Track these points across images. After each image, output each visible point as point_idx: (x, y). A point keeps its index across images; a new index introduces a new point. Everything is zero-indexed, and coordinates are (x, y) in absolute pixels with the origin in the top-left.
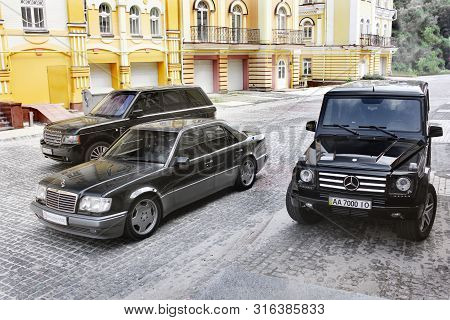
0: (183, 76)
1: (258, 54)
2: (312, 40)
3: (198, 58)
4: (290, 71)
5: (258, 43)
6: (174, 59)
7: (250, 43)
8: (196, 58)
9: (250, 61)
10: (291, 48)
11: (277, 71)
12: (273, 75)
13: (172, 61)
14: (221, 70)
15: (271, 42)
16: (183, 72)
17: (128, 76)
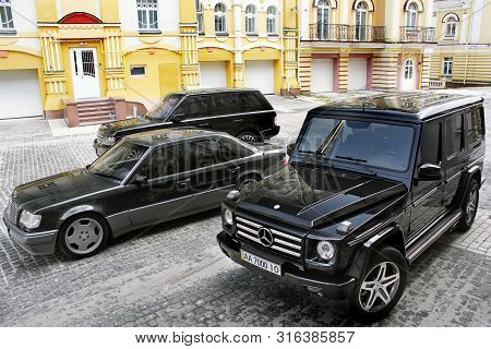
0: (299, 74)
1: (383, 53)
2: (455, 38)
3: (317, 56)
4: (418, 71)
5: (383, 42)
6: (290, 57)
7: (375, 41)
8: (314, 56)
9: (374, 60)
10: (420, 46)
11: (404, 70)
12: (399, 76)
13: (288, 59)
14: (341, 69)
15: (397, 40)
16: (299, 69)
17: (241, 73)
